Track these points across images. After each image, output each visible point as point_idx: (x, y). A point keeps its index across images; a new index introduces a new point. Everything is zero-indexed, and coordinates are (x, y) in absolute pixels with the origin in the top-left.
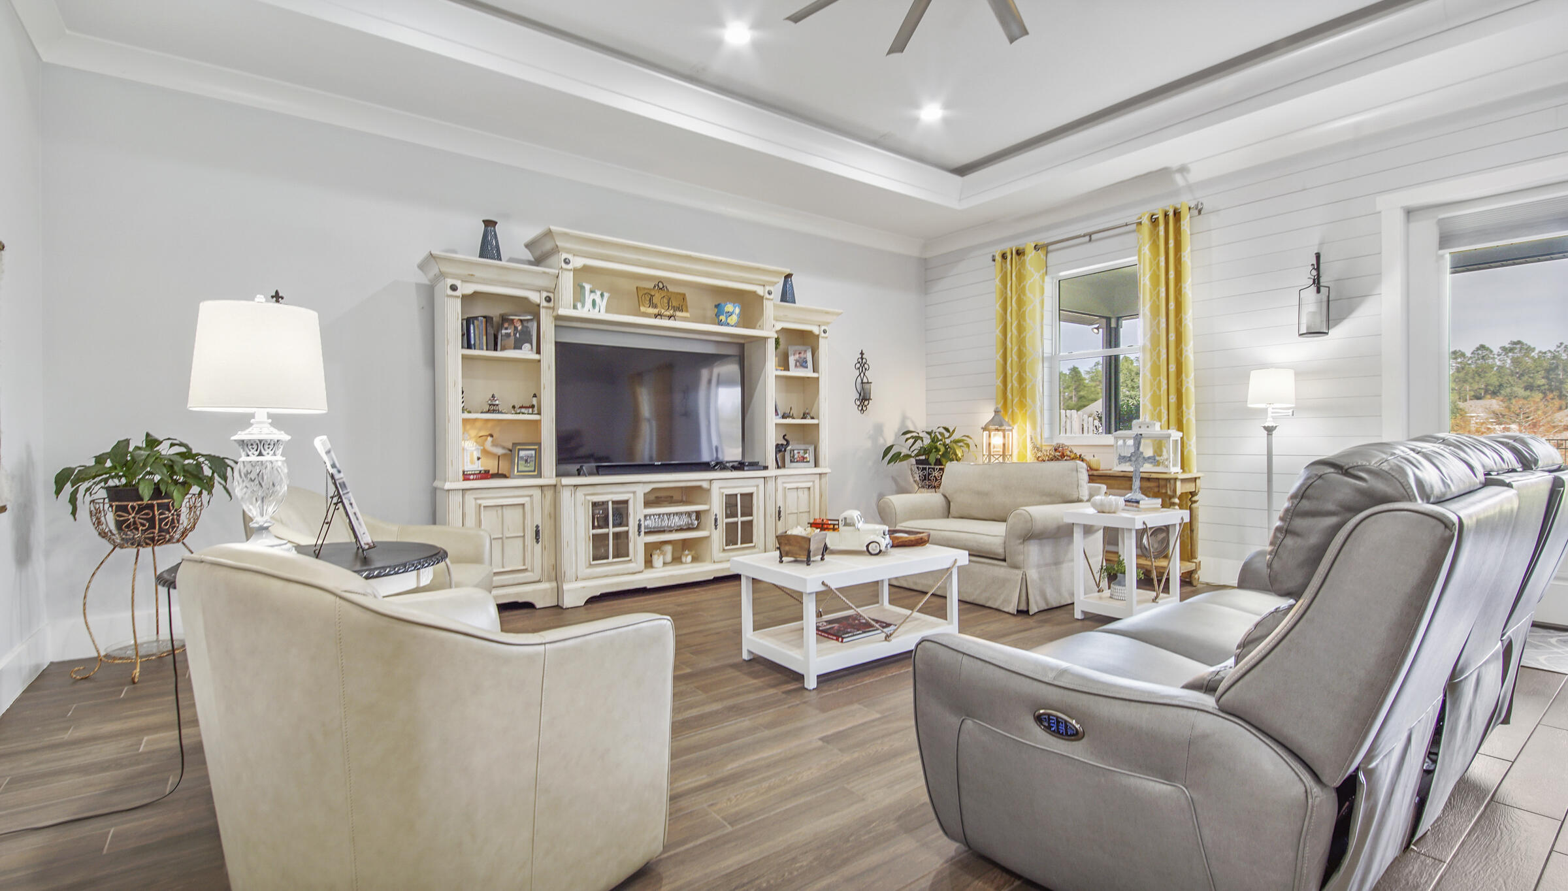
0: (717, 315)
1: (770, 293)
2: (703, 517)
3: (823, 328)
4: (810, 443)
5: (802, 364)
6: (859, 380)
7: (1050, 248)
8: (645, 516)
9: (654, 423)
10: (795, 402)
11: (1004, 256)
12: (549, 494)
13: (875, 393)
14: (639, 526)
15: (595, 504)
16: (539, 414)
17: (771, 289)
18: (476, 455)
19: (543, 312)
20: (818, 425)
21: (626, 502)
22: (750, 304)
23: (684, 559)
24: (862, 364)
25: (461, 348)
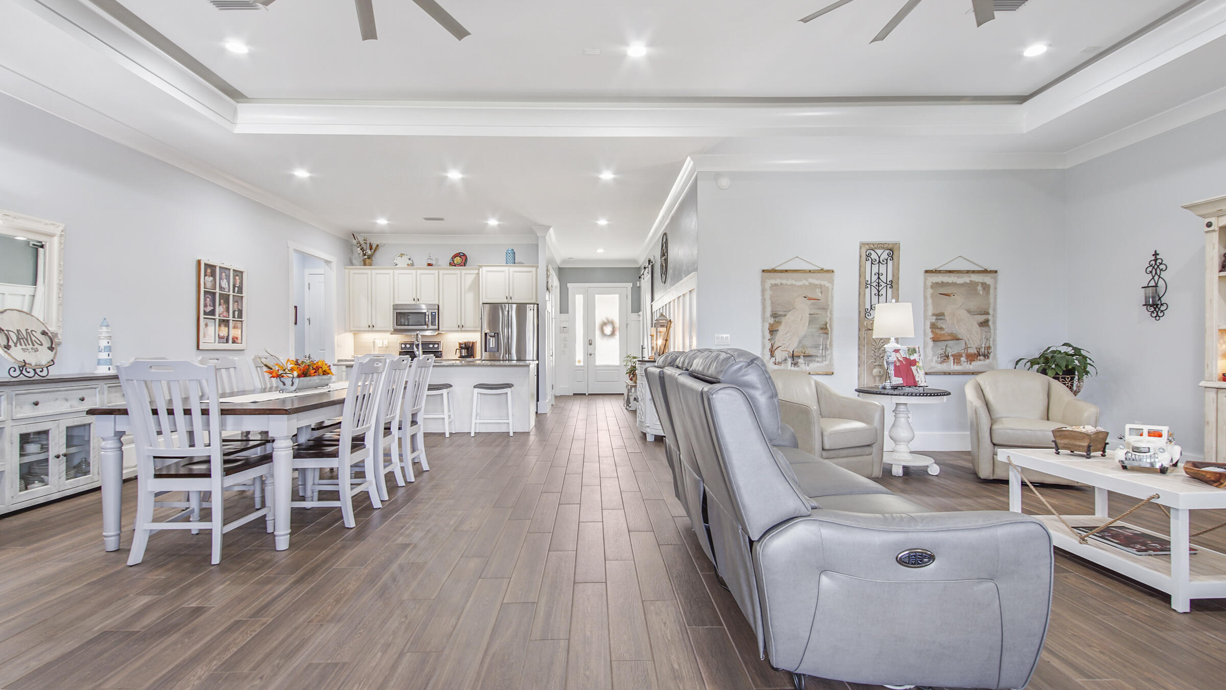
25: (1220, 271)
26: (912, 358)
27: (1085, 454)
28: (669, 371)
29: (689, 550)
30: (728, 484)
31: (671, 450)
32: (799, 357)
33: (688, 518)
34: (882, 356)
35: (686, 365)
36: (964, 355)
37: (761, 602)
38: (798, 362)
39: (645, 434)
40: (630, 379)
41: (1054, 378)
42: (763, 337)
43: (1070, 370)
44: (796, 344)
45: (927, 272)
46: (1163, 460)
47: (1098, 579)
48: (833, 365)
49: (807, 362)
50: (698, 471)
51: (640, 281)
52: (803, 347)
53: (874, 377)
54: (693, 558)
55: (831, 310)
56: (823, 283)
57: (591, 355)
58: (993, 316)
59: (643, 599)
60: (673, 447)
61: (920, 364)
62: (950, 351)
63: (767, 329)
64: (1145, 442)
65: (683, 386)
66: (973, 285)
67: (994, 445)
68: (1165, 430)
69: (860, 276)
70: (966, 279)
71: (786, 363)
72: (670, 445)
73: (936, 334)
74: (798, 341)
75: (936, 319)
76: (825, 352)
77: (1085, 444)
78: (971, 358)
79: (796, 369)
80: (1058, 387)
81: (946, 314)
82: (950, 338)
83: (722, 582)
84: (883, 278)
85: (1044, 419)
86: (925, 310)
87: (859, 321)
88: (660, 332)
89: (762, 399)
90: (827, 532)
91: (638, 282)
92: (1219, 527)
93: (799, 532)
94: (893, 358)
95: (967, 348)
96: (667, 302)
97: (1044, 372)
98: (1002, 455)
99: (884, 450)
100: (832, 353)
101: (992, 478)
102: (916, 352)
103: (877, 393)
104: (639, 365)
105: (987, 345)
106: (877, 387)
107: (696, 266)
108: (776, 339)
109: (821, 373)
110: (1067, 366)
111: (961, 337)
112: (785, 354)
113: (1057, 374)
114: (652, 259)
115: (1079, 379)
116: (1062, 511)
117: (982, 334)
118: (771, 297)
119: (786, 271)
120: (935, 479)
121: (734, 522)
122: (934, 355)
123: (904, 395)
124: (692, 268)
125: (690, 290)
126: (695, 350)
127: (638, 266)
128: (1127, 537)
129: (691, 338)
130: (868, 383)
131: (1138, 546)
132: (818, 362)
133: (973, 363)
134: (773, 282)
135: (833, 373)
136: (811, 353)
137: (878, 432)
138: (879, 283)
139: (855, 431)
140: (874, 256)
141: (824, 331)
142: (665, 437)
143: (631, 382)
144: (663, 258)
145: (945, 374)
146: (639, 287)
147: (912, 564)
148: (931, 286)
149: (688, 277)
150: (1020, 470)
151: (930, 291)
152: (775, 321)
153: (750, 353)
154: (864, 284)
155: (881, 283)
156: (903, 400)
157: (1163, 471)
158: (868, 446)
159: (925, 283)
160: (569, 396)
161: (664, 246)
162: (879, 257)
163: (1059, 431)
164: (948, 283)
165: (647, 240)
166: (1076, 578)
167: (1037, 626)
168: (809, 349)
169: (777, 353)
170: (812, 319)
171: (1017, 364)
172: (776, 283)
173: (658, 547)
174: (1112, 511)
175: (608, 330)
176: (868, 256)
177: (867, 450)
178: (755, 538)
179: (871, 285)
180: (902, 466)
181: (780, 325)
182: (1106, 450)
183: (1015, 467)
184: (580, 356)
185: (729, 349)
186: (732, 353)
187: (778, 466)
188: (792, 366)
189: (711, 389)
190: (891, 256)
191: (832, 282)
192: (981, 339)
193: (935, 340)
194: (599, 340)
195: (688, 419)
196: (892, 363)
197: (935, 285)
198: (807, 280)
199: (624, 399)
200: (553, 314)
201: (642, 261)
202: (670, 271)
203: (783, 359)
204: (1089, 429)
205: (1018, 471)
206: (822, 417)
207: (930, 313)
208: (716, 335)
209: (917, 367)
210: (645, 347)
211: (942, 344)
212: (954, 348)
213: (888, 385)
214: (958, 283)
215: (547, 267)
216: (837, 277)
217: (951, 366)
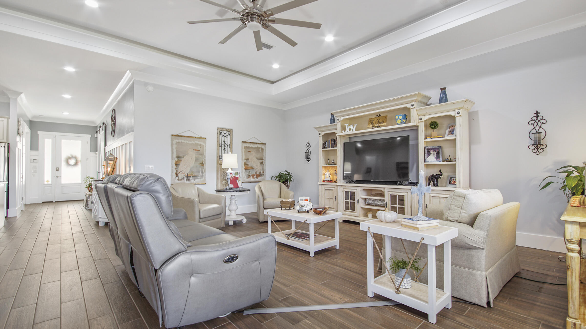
1: (412, 105)
5: (452, 132)
15: (346, 192)
25: (322, 149)
26: (237, 176)
27: (289, 209)
28: (110, 185)
29: (123, 282)
30: (143, 243)
31: (113, 229)
32: (190, 176)
33: (123, 265)
34: (226, 175)
35: (121, 182)
36: (255, 175)
37: (161, 298)
38: (190, 179)
39: (98, 223)
40: (89, 191)
41: (282, 183)
42: (172, 167)
43: (287, 180)
44: (189, 171)
45: (243, 142)
46: (308, 209)
47: (292, 251)
48: (206, 180)
49: (194, 179)
50: (128, 239)
51: (97, 134)
52: (192, 172)
53: (223, 185)
54: (125, 286)
55: (205, 156)
56: (201, 143)
57: (57, 177)
58: (265, 160)
59: (89, 319)
60: (114, 228)
61: (240, 179)
62: (251, 174)
63: (174, 163)
64: (304, 203)
65: (118, 194)
66: (258, 148)
67: (264, 208)
68: (308, 198)
69: (217, 141)
70: (256, 146)
71: (184, 179)
72: (112, 227)
73: (246, 167)
74: (190, 169)
75: (246, 161)
76: (202, 174)
77: (289, 205)
78: (258, 176)
79: (189, 182)
80: (283, 185)
81: (249, 159)
82: (251, 168)
83: (142, 295)
84: (226, 143)
85: (279, 198)
86: (242, 157)
87: (217, 160)
88: (110, 164)
89: (163, 198)
90: (195, 257)
91: (96, 135)
92: (321, 227)
93: (181, 259)
94: (230, 177)
95: (256, 172)
96: (115, 147)
97: (279, 181)
98: (266, 212)
99: (226, 215)
100: (205, 175)
101: (263, 221)
102: (238, 174)
103: (223, 191)
104: (94, 183)
105: (263, 171)
106: (224, 189)
107: (133, 129)
108: (179, 168)
109: (200, 184)
110: (286, 179)
111: (254, 168)
112: (183, 175)
113: (283, 181)
114: (105, 122)
115: (289, 183)
116: (283, 229)
117: (261, 167)
118: (176, 148)
119: (184, 136)
120: (245, 224)
121: (147, 262)
122: (245, 175)
123: (234, 192)
124: (131, 130)
125: (129, 141)
126: (128, 174)
127: (96, 126)
128: (300, 235)
129: (130, 167)
130: (221, 187)
131: (302, 238)
132: (199, 179)
133: (258, 178)
134: (177, 141)
135: (206, 184)
136: (196, 175)
137: (224, 208)
138: (225, 145)
139: (214, 208)
140: (223, 133)
141: (202, 165)
142: (109, 222)
143: (89, 192)
144: (113, 123)
145: (249, 182)
146: (97, 137)
147: (230, 262)
148: (244, 148)
149: (128, 134)
150: (271, 217)
151: (244, 150)
152: (178, 160)
153: (157, 176)
154: (219, 145)
155: (226, 145)
156: (233, 193)
157: (308, 212)
158: (220, 214)
159: (242, 146)
160: (38, 204)
161: (113, 116)
162: (225, 134)
163: (282, 202)
164: (250, 147)
165: (102, 111)
166: (286, 253)
167: (272, 273)
168: (195, 173)
169: (179, 175)
170: (197, 159)
171: (272, 178)
172: (179, 141)
173: (102, 286)
174: (297, 227)
175: (72, 162)
176: (221, 133)
177: (219, 216)
178: (157, 267)
179: (222, 146)
180: (233, 221)
181: (181, 161)
182: (295, 207)
183: (269, 216)
184: (48, 177)
185: (146, 173)
186: (147, 176)
187: (171, 230)
188: (186, 181)
189: (132, 194)
190: (230, 134)
191: (205, 143)
192: (261, 168)
193: (246, 169)
194: (64, 168)
195: (121, 212)
196: (229, 179)
197: (246, 148)
198: (194, 141)
199: (84, 203)
200: (24, 150)
201: (98, 122)
202: (117, 130)
203: (182, 178)
204: (290, 200)
205: (270, 217)
206: (200, 204)
207: (244, 158)
208: (146, 166)
209: (239, 180)
210: (100, 172)
211: (248, 171)
212: (252, 172)
213: (228, 188)
214: (253, 147)
215: (18, 119)
216: (208, 141)
217: (251, 179)
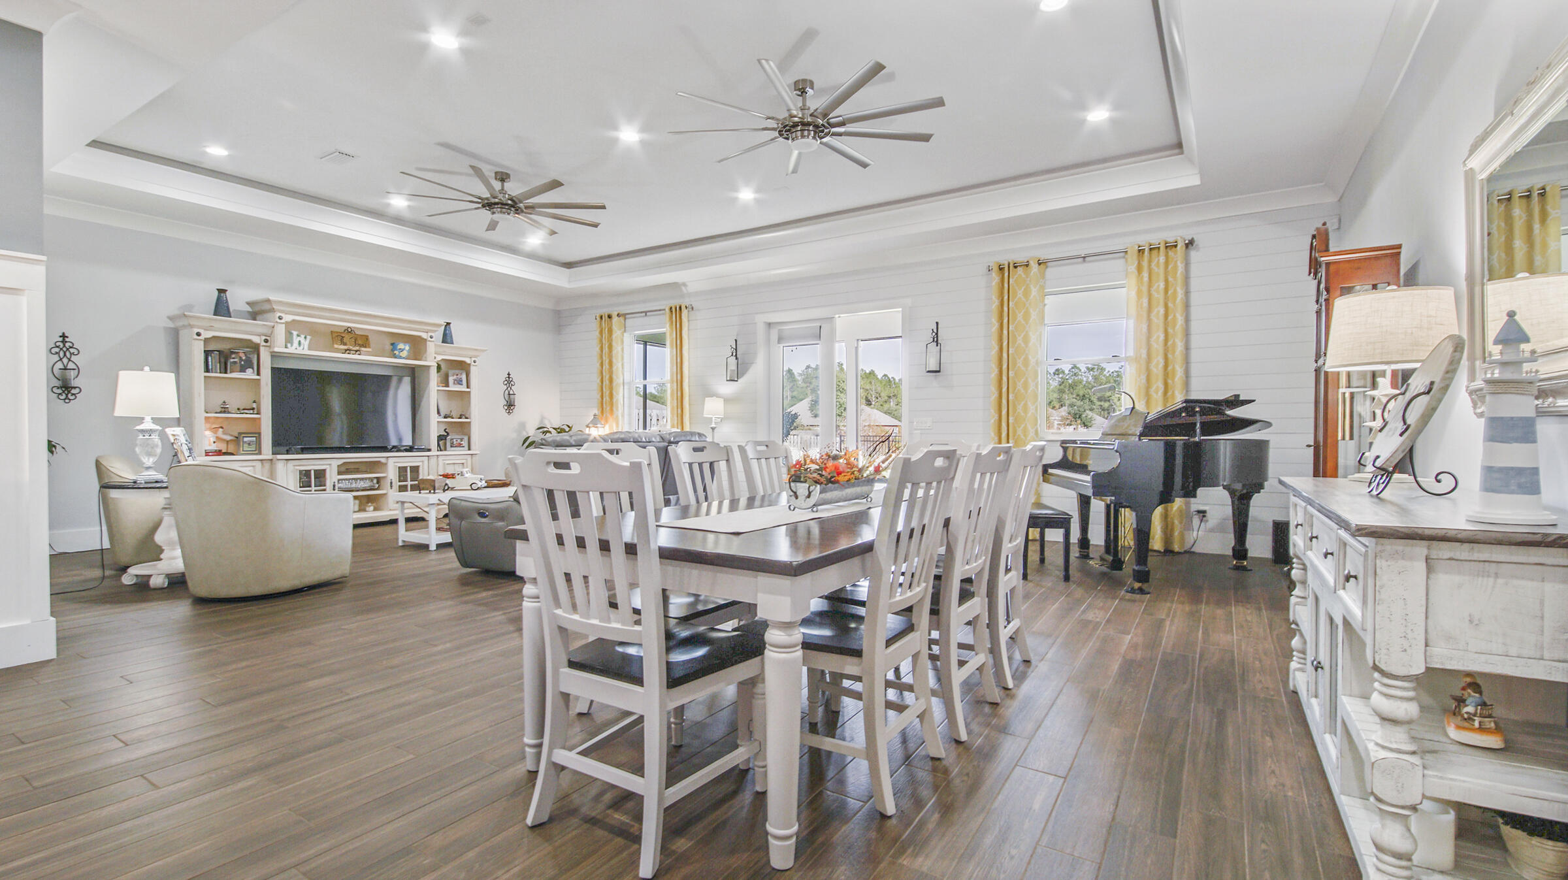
0: (393, 350)
1: (431, 337)
2: (382, 482)
3: (473, 359)
4: (464, 434)
5: (459, 382)
6: (507, 392)
7: (627, 316)
8: (339, 480)
9: (344, 417)
10: (454, 407)
11: (601, 317)
12: (267, 465)
13: (518, 401)
14: (334, 486)
15: (300, 472)
16: (258, 413)
17: (433, 334)
18: (212, 440)
19: (262, 349)
20: (470, 422)
21: (324, 471)
22: (417, 345)
23: (367, 509)
24: (509, 381)
25: (204, 372)
